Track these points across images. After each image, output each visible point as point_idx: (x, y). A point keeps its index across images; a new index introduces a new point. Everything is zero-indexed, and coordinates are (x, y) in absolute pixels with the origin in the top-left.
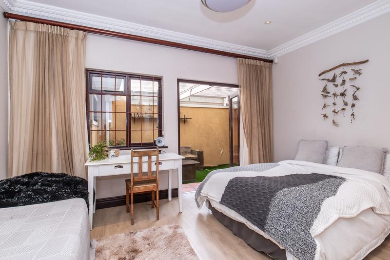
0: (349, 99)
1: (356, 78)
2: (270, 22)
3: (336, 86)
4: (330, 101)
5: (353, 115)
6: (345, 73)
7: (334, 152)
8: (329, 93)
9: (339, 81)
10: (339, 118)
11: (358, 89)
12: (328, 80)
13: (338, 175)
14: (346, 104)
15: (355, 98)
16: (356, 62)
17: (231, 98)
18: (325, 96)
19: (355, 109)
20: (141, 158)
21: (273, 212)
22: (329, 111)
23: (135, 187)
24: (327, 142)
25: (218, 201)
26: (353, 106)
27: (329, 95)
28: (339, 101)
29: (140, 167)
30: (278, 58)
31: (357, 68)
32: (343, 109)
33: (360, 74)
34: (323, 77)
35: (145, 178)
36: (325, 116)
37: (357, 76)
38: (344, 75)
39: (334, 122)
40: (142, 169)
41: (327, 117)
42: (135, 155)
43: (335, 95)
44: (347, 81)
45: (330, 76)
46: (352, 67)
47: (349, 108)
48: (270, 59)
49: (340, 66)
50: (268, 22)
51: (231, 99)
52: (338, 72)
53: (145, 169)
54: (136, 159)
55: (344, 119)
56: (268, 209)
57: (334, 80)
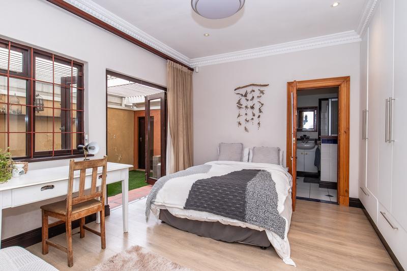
0: (256, 111)
1: (261, 96)
2: (208, 35)
3: (247, 100)
4: (243, 111)
5: (259, 123)
6: (254, 91)
7: (246, 152)
8: (242, 105)
9: (249, 97)
10: (249, 126)
11: (262, 104)
12: (242, 95)
13: (262, 169)
14: (254, 115)
15: (260, 111)
16: (262, 84)
17: (148, 99)
18: (240, 108)
19: (260, 119)
20: (83, 171)
21: (250, 203)
22: (242, 120)
23: (73, 212)
24: (242, 144)
25: (182, 207)
26: (259, 117)
27: (242, 107)
28: (250, 111)
29: (82, 184)
30: (199, 67)
31: (262, 88)
32: (252, 119)
33: (263, 94)
34: (237, 91)
35: (87, 197)
36: (240, 124)
37: (261, 95)
38: (253, 93)
39: (246, 129)
40: (84, 186)
41: (241, 124)
42: (77, 167)
43: (246, 107)
44: (255, 97)
45: (243, 91)
46: (259, 88)
47: (256, 118)
48: (191, 67)
49: (251, 85)
50: (207, 35)
51: (149, 101)
52: (249, 89)
53: (88, 185)
54: (77, 173)
55: (252, 126)
56: (245, 202)
57: (245, 96)
